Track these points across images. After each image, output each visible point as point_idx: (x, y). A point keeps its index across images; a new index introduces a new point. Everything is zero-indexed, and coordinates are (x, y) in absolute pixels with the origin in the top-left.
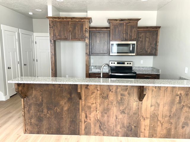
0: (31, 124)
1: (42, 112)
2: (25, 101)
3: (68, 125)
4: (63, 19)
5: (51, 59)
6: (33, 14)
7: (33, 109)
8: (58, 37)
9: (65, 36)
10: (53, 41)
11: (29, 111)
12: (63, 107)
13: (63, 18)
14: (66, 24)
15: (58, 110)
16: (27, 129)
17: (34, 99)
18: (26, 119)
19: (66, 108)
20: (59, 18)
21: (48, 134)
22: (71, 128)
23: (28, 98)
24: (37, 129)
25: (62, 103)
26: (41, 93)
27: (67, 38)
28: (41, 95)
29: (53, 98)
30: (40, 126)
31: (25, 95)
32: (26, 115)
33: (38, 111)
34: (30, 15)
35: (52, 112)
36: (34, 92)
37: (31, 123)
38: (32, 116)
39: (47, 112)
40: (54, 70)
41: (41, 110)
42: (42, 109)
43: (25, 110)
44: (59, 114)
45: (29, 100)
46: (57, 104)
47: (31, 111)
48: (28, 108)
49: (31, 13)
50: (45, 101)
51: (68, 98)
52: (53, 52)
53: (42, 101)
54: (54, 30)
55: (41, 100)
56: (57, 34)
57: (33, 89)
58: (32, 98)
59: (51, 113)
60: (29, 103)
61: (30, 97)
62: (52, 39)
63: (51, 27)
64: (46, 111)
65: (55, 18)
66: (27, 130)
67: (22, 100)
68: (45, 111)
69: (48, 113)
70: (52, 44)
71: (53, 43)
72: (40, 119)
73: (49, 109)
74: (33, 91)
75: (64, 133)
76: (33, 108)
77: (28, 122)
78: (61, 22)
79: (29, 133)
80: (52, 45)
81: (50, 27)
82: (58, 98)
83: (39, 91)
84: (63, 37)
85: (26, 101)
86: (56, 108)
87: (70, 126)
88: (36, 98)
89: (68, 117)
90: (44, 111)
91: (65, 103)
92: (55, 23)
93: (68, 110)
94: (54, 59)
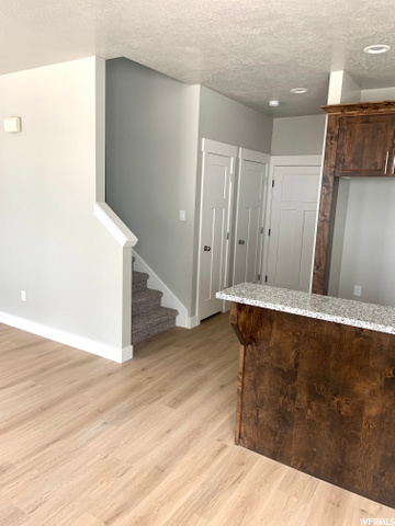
0: (256, 424)
1: (293, 397)
2: (248, 353)
3: (372, 467)
4: (378, 108)
5: (318, 232)
6: (280, 103)
7: (266, 382)
8: (352, 167)
9: (376, 164)
10: (331, 179)
11: (255, 384)
12: (363, 403)
13: (376, 106)
14: (384, 124)
15: (345, 409)
16: (245, 433)
17: (273, 354)
18: (245, 404)
19: (372, 410)
20: (362, 107)
21: (303, 469)
22: (384, 482)
23: (256, 345)
24: (272, 445)
25: (363, 388)
26: (296, 341)
27: (382, 170)
28: (296, 346)
29: (332, 364)
30: (282, 437)
31: (251, 337)
32: (245, 393)
33: (282, 392)
34: (272, 107)
35: (324, 406)
36: (276, 335)
37: (257, 419)
38: (262, 401)
39: (309, 402)
40: (323, 267)
41: (290, 392)
42: (294, 389)
43: (246, 379)
44: (347, 422)
45: (260, 352)
46: (343, 389)
47: (262, 387)
48: (253, 373)
49: (274, 103)
50: (304, 366)
51: (386, 379)
52: (327, 214)
53: (297, 365)
54: (340, 147)
55: (292, 361)
56: (348, 159)
57: (275, 324)
58: (269, 349)
59: (319, 410)
60: (257, 362)
61: (263, 346)
62: (331, 174)
63: (332, 138)
64: (305, 398)
65: (350, 107)
66: (243, 436)
67: (242, 347)
68: (303, 397)
69: (311, 408)
70: (327, 187)
71: (331, 184)
72: (283, 418)
73: (314, 395)
74: (274, 331)
75: (357, 486)
76: (267, 378)
77: (248, 415)
78: (366, 120)
79: (249, 448)
80: (326, 191)
81: (330, 138)
82: (350, 369)
83: (290, 333)
84: (367, 166)
85: (252, 354)
86: (337, 400)
87: (382, 474)
88: (279, 353)
89: (379, 443)
90: (299, 396)
91: (373, 393)
92: (348, 124)
93: (382, 418)
94: (326, 233)
